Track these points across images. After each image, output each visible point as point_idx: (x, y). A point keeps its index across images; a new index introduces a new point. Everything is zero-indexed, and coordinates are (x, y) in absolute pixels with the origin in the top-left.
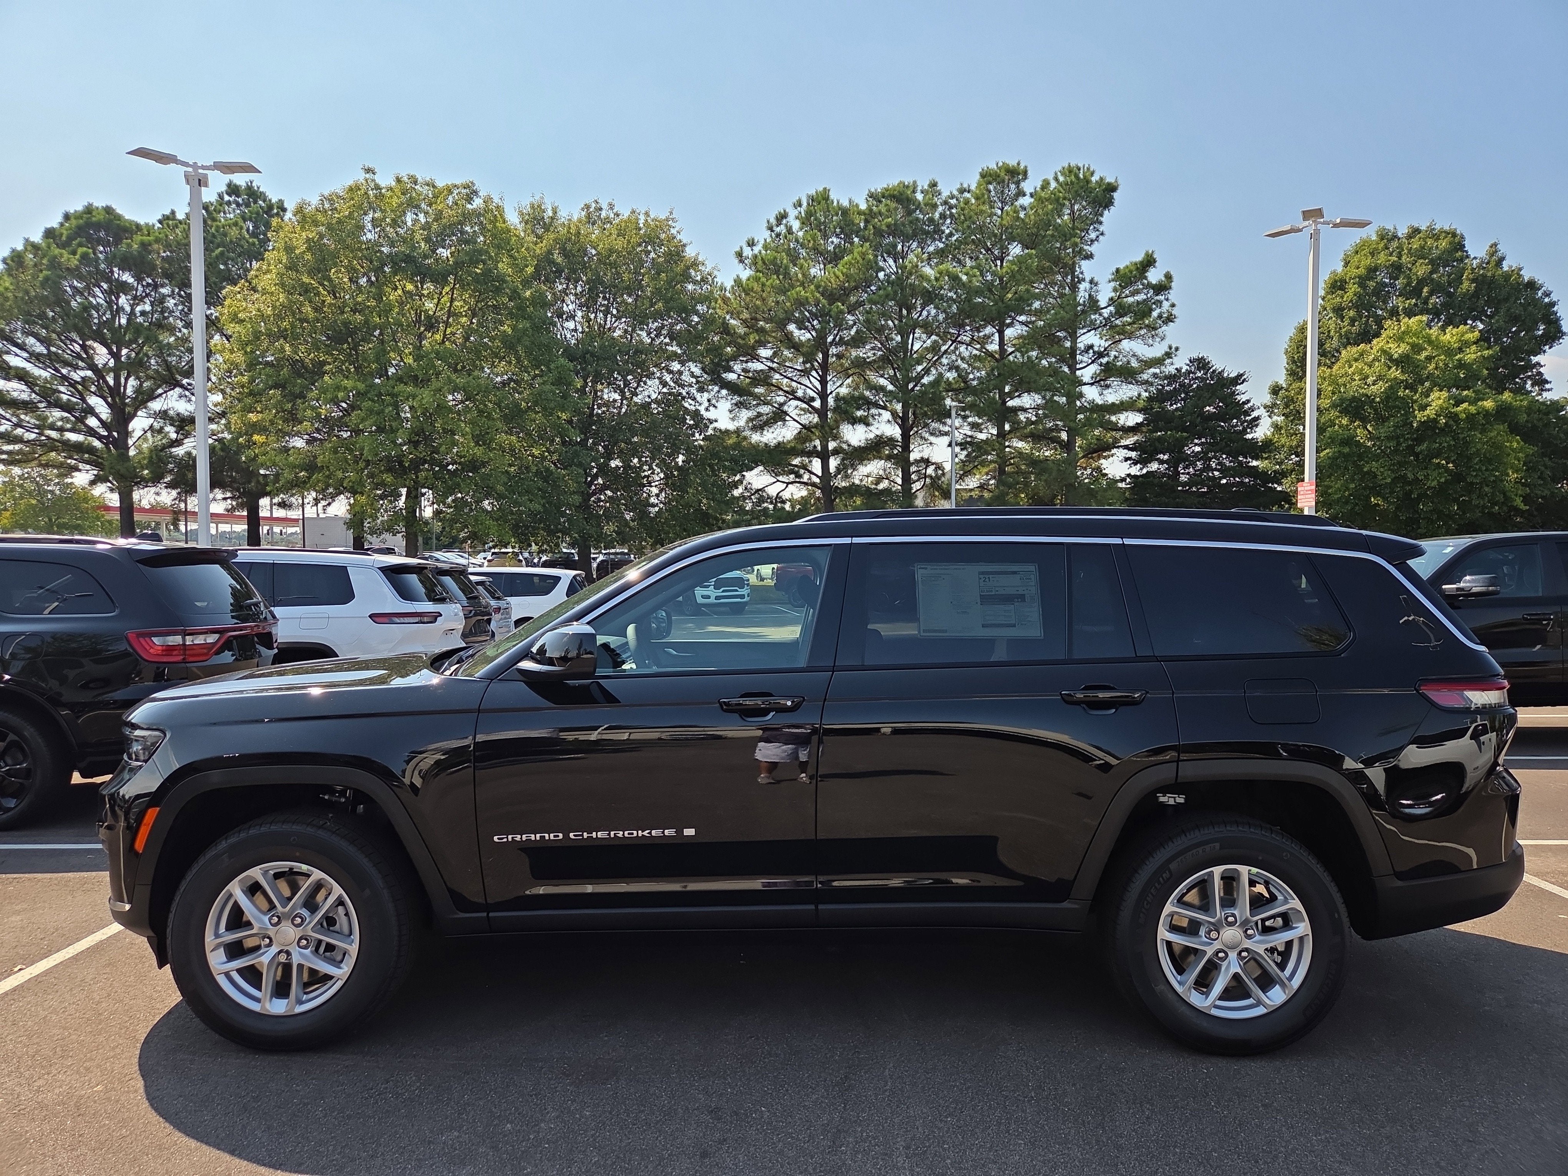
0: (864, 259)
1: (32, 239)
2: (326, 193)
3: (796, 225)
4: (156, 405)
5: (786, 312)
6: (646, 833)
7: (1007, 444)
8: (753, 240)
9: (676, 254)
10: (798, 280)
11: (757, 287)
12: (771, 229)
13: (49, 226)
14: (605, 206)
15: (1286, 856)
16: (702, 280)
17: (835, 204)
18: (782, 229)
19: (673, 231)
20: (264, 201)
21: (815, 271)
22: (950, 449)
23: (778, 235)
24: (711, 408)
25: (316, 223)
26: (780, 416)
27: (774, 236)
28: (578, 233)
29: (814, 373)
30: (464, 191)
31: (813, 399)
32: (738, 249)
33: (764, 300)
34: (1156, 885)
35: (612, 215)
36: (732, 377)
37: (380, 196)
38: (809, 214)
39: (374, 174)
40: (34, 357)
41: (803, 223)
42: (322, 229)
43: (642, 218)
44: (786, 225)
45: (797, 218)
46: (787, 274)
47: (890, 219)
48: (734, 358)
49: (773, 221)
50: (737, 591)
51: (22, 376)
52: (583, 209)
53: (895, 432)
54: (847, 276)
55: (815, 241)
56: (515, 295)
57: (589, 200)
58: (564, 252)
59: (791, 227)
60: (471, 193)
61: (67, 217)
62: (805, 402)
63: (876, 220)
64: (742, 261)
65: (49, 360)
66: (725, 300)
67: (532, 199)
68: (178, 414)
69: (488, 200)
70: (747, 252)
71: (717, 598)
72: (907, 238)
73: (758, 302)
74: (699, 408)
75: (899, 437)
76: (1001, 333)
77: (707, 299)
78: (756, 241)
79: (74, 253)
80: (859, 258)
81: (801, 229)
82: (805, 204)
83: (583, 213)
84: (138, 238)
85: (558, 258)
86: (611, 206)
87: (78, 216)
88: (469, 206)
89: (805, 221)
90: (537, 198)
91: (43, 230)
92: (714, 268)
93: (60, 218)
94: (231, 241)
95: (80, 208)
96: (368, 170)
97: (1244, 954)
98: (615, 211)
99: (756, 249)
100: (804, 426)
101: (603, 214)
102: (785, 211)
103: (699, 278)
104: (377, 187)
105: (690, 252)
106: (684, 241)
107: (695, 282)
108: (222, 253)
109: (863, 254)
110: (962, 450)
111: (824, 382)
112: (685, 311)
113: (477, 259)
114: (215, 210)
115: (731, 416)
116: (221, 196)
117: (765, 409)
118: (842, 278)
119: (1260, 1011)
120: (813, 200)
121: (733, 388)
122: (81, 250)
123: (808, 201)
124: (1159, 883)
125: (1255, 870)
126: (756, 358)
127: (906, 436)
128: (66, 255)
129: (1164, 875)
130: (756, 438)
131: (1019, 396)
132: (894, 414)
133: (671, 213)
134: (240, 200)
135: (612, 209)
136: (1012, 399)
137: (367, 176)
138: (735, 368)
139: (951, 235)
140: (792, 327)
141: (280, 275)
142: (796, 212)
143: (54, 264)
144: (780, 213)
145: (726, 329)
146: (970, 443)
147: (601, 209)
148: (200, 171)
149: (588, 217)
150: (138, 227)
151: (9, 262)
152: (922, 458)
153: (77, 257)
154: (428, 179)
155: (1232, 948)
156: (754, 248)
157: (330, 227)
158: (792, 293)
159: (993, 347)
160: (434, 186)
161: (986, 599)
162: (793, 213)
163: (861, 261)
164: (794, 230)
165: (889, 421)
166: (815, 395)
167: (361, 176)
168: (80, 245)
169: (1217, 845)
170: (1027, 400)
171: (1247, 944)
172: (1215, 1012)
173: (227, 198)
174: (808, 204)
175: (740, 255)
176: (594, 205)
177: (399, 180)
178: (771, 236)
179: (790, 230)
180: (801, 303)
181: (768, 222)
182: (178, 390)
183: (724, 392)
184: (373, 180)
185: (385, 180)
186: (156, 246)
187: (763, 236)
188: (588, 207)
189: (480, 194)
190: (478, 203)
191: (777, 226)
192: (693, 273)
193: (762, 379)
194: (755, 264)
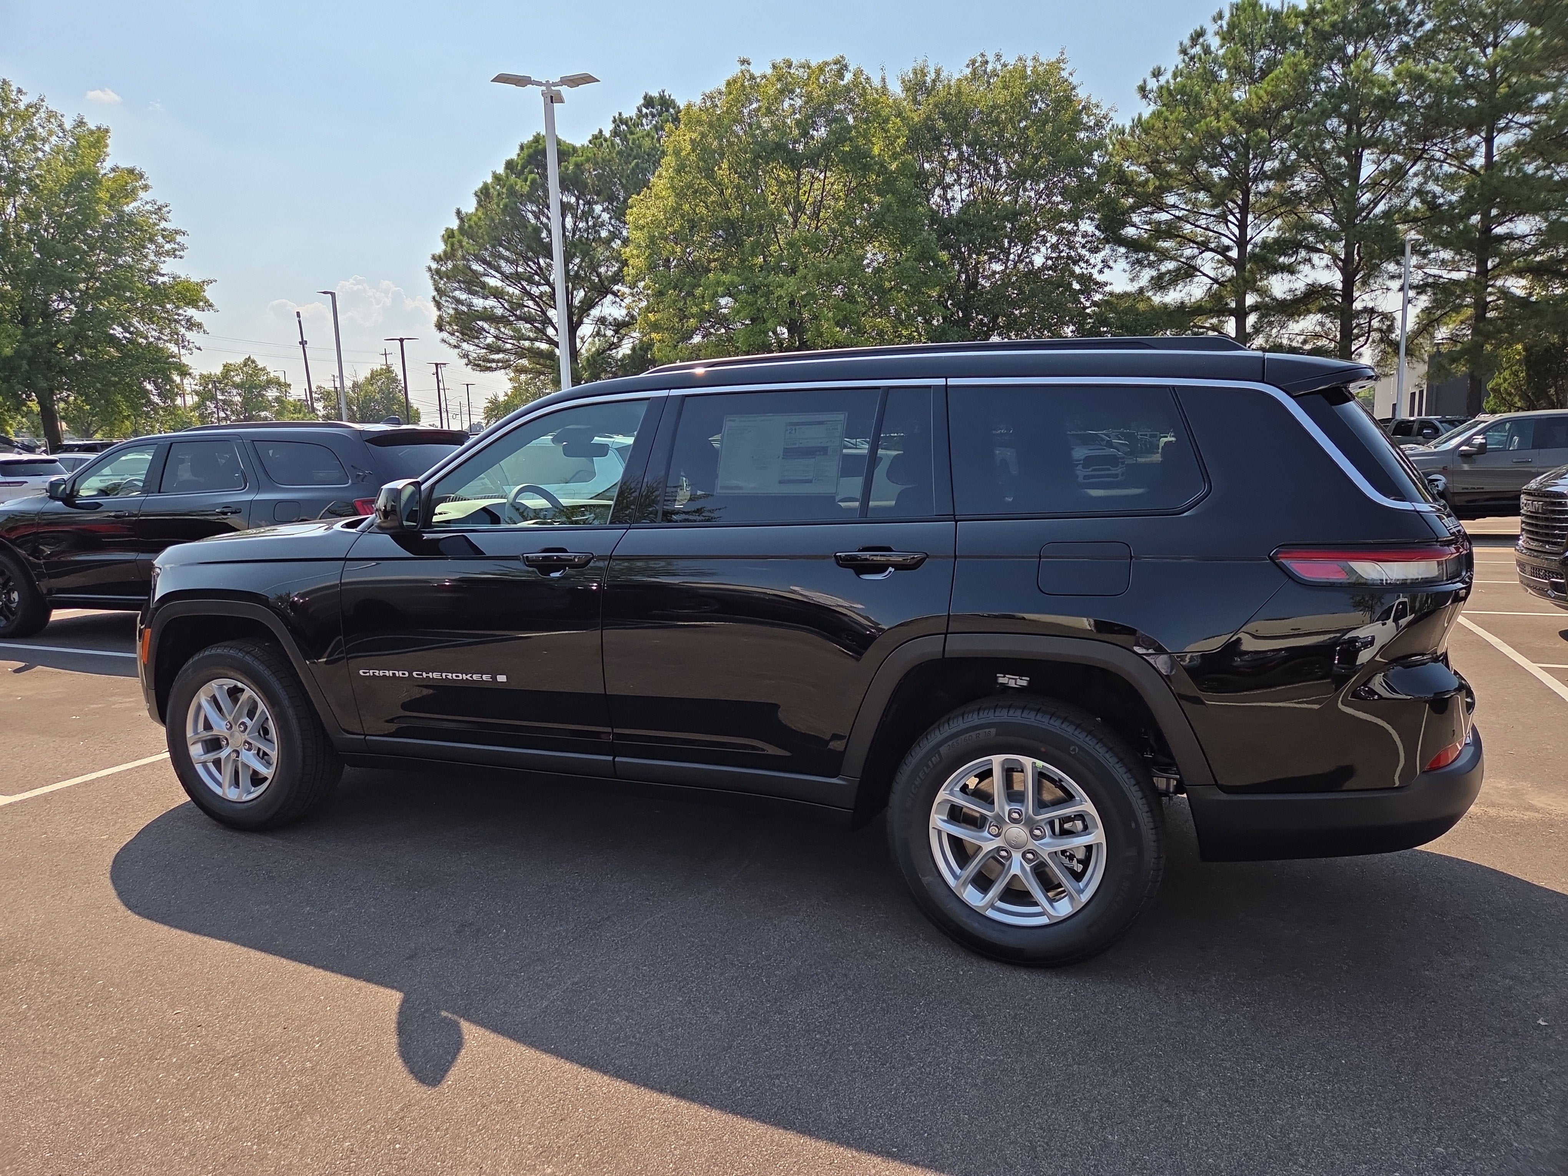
0: (1295, 71)
1: (498, 172)
2: (708, 92)
3: (1215, 42)
4: (595, 312)
5: (1192, 148)
6: (468, 677)
7: (1491, 283)
8: (1159, 68)
9: (1066, 100)
10: (1211, 109)
11: (1159, 125)
12: (1184, 52)
13: (508, 158)
14: (991, 58)
15: (1074, 750)
16: (1096, 125)
17: (1264, 10)
18: (1198, 50)
19: (1065, 74)
20: (674, 108)
21: (1239, 95)
22: (1401, 294)
23: (1192, 58)
24: (1106, 270)
25: (699, 122)
26: (1188, 271)
27: (1187, 59)
28: (959, 93)
29: (1231, 218)
30: (834, 67)
31: (1228, 248)
32: (1141, 83)
33: (1167, 138)
34: (925, 768)
35: (999, 67)
36: (1130, 231)
37: (755, 87)
38: (1232, 26)
39: (749, 64)
40: (506, 277)
41: (1224, 39)
42: (705, 128)
43: (1030, 63)
44: (1202, 45)
45: (1217, 33)
46: (1198, 103)
47: (1336, 17)
48: (1133, 209)
49: (1187, 42)
50: (1110, 470)
51: (497, 294)
52: (968, 66)
53: (1335, 278)
54: (1272, 95)
55: (1235, 58)
56: (883, 169)
57: (975, 55)
58: (945, 117)
59: (1209, 46)
60: (842, 68)
61: (522, 148)
62: (1218, 253)
63: (1318, 20)
64: (1145, 96)
65: (514, 278)
66: (1123, 144)
67: (915, 64)
68: (615, 319)
69: (858, 73)
70: (1152, 84)
71: (1085, 477)
72: (1359, 37)
73: (1160, 142)
74: (1092, 271)
75: (1340, 286)
76: (1489, 141)
77: (1100, 145)
78: (1163, 69)
79: (526, 180)
80: (1289, 71)
81: (1222, 46)
82: (1227, 15)
83: (969, 70)
84: (573, 160)
85: (941, 124)
86: (998, 57)
87: (529, 146)
88: (842, 83)
89: (1226, 37)
90: (920, 61)
91: (504, 162)
92: (1111, 109)
93: (517, 150)
94: (645, 152)
95: (531, 138)
96: (744, 62)
97: (1030, 856)
98: (1002, 62)
99: (1163, 80)
100: (1215, 281)
101: (989, 68)
102: (1201, 28)
103: (1092, 124)
104: (752, 77)
105: (1081, 94)
106: (1075, 83)
107: (1088, 129)
108: (637, 165)
109: (1296, 65)
110: (1418, 293)
111: (1242, 226)
112: (1077, 162)
113: (844, 137)
114: (634, 125)
115: (1131, 277)
116: (640, 111)
117: (1170, 265)
118: (1265, 99)
119: (1043, 920)
120: (1237, 9)
121: (1134, 245)
122: (531, 177)
123: (1231, 10)
124: (928, 766)
125: (1040, 763)
126: (1161, 207)
127: (1348, 283)
128: (520, 182)
129: (933, 759)
130: (1157, 299)
131: (1511, 220)
132: (1335, 257)
133: (1062, 53)
134: (654, 111)
135: (998, 60)
136: (1500, 224)
137: (743, 67)
138: (1134, 219)
139: (1421, 24)
140: (1202, 167)
141: (672, 178)
142: (1215, 27)
143: (512, 192)
144: (1196, 31)
145: (1123, 179)
146: (1434, 285)
147: (987, 62)
148: (553, 88)
149: (974, 72)
150: (575, 149)
151: (479, 194)
152: (1365, 308)
153: (528, 183)
154: (803, 61)
155: (1017, 847)
156: (1160, 78)
157: (711, 125)
158: (1202, 126)
159: (1478, 161)
160: (809, 67)
161: (790, 453)
162: (1211, 28)
163: (1292, 74)
164: (1212, 49)
165: (1327, 266)
166: (1231, 243)
167: (736, 70)
168: (531, 172)
169: (993, 730)
170: (1523, 226)
171: (1033, 845)
172: (991, 913)
173: (644, 110)
174: (1232, 15)
175: (1143, 90)
176: (979, 59)
177: (774, 67)
178: (1184, 61)
179: (1207, 50)
180: (1214, 136)
181: (1181, 44)
182: (610, 297)
183: (1123, 250)
184: (748, 71)
185: (761, 68)
186: (587, 166)
187: (1173, 61)
188: (974, 62)
189: (850, 68)
190: (848, 77)
191: (1192, 47)
192: (1085, 119)
193: (1170, 231)
194: (1160, 96)
